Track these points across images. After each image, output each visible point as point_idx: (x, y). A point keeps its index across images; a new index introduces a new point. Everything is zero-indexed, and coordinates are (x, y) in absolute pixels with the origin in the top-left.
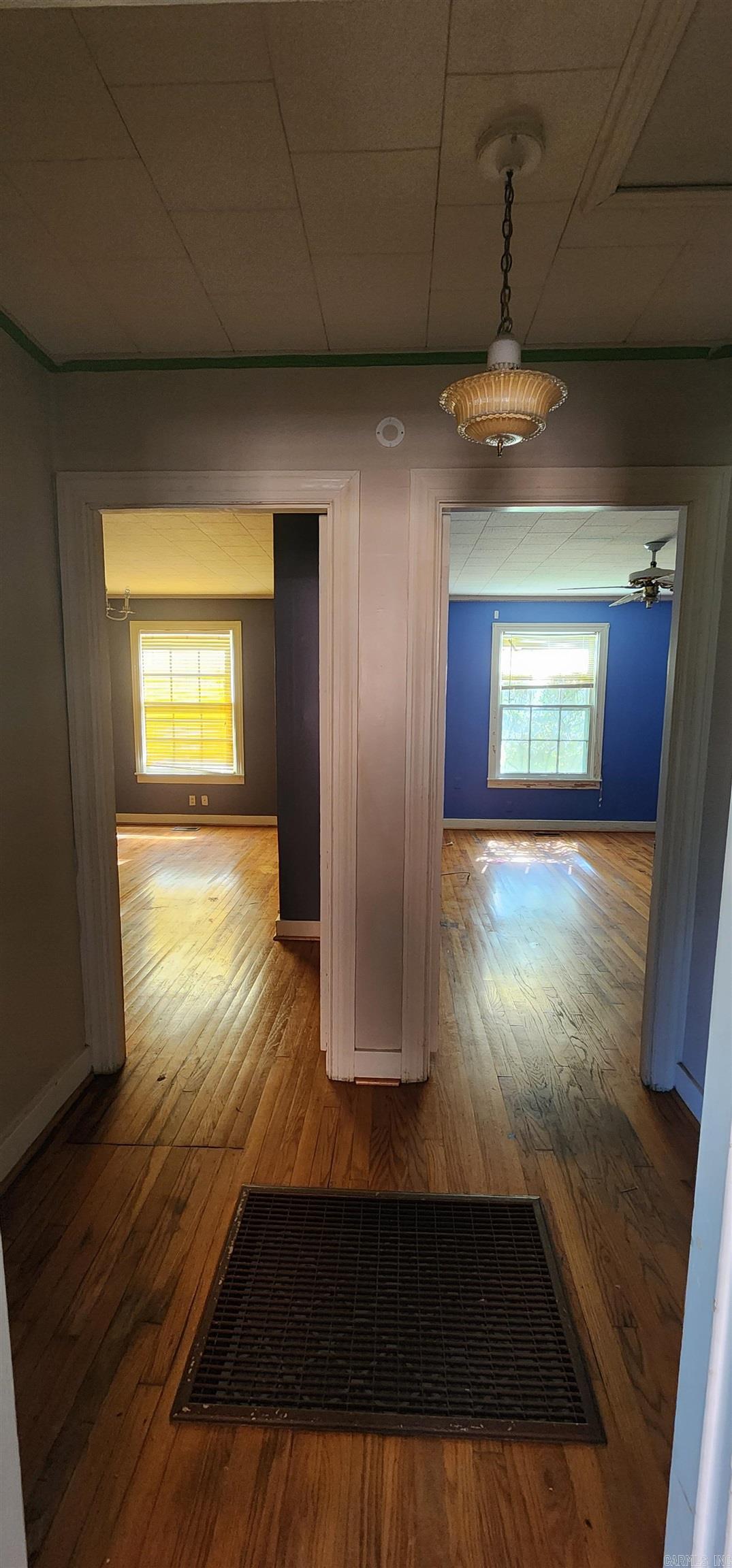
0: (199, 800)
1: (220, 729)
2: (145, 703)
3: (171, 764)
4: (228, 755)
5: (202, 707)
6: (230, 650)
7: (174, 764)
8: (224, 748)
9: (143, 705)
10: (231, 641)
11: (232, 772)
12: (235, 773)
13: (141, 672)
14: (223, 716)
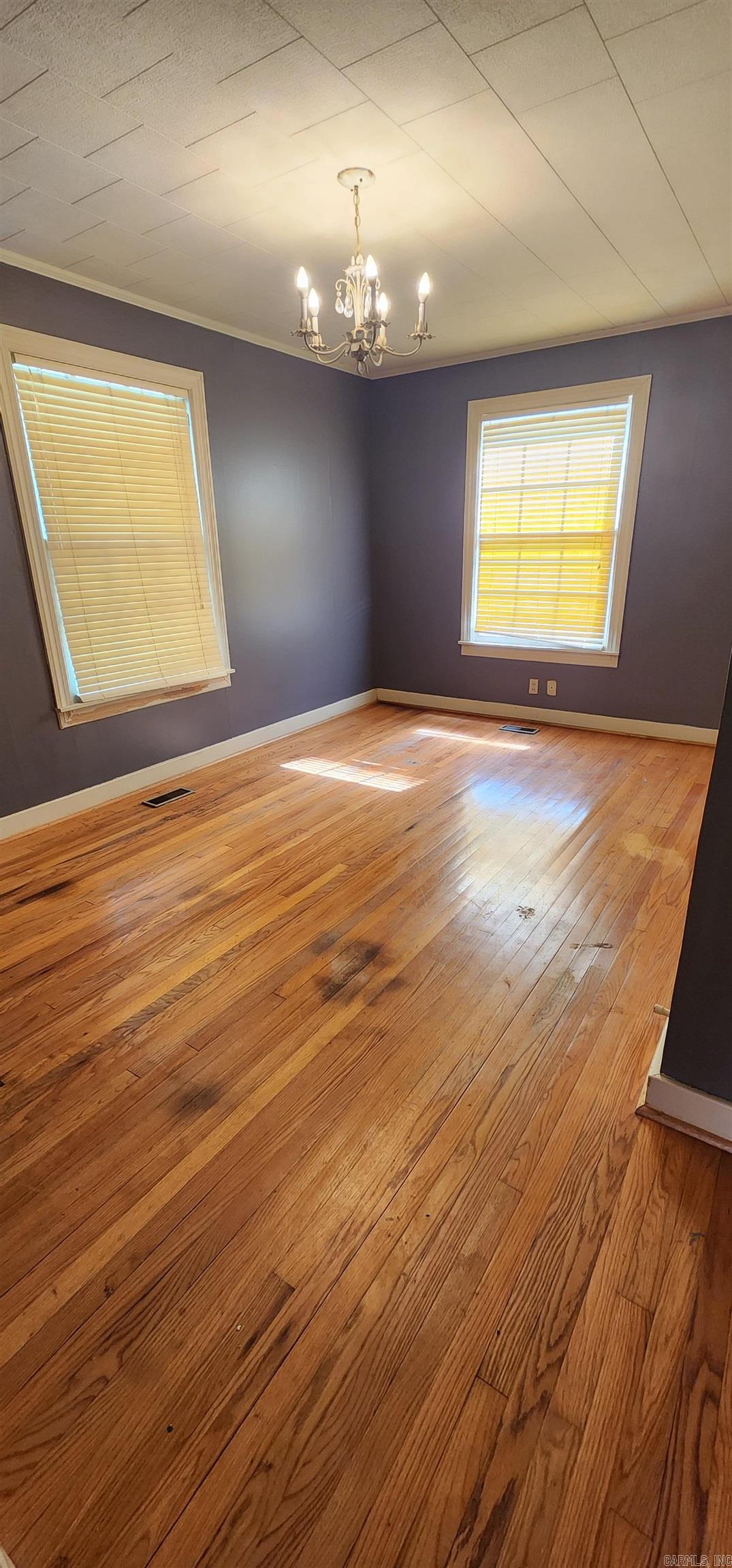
0: (542, 688)
1: (591, 577)
2: (481, 536)
3: (509, 631)
4: (597, 619)
5: (564, 540)
6: (623, 434)
7: (513, 631)
8: (592, 608)
9: (477, 539)
10: (628, 416)
11: (600, 647)
12: (603, 649)
13: (480, 488)
14: (597, 554)
